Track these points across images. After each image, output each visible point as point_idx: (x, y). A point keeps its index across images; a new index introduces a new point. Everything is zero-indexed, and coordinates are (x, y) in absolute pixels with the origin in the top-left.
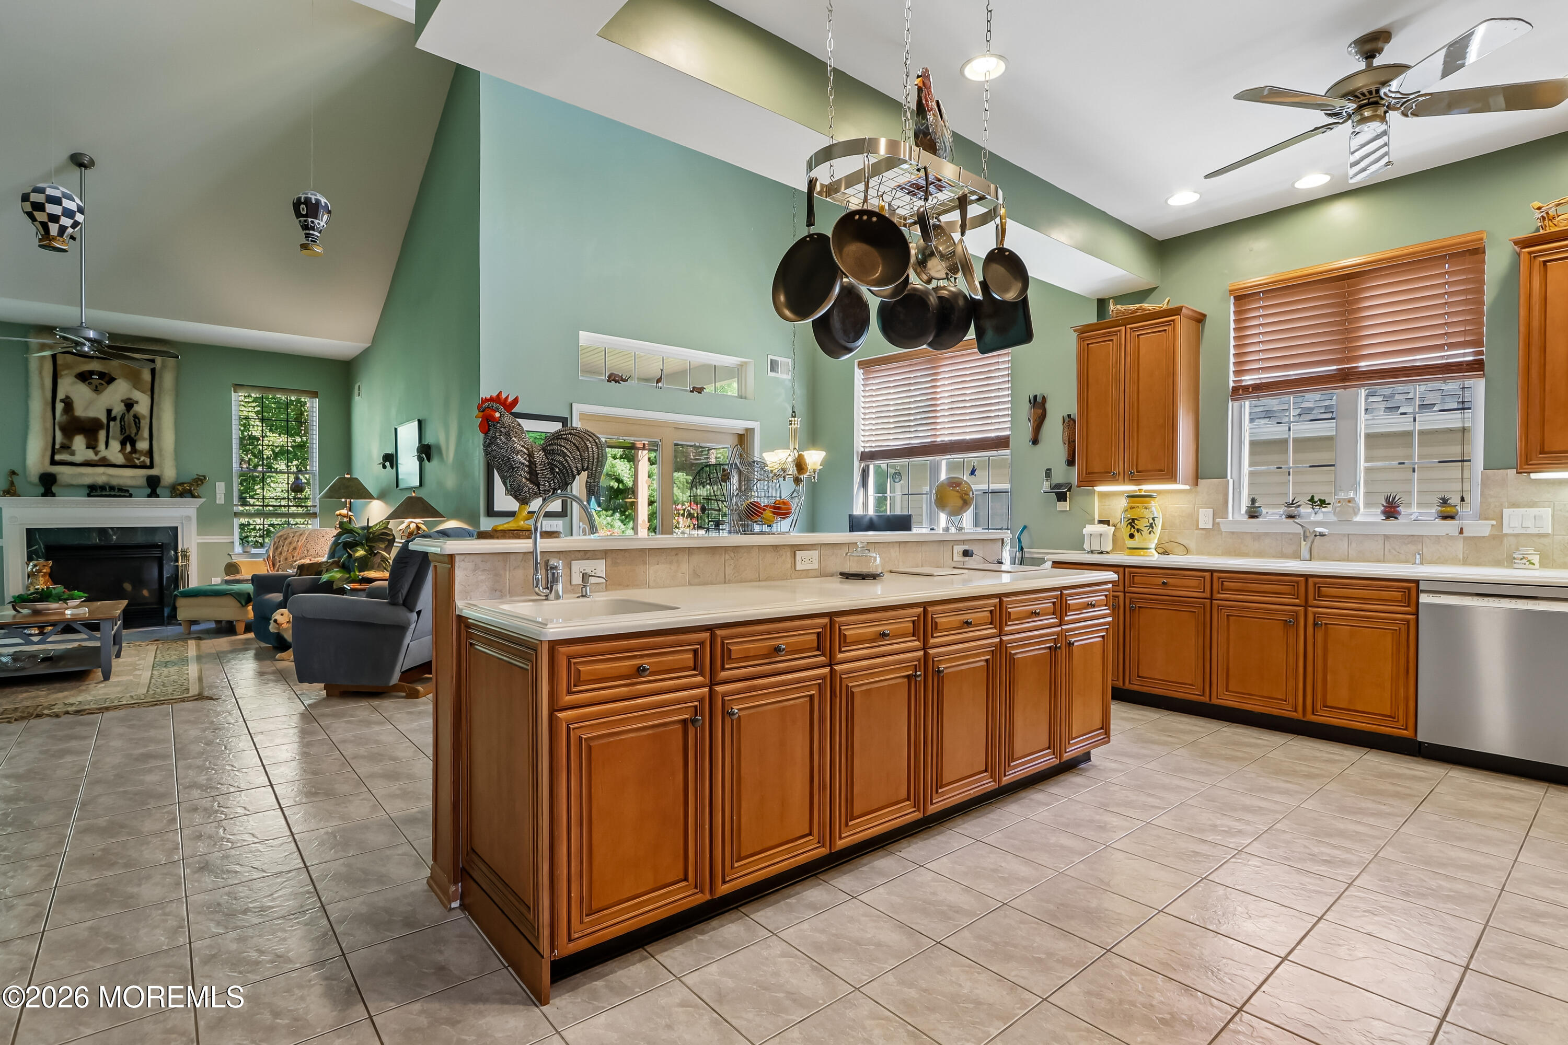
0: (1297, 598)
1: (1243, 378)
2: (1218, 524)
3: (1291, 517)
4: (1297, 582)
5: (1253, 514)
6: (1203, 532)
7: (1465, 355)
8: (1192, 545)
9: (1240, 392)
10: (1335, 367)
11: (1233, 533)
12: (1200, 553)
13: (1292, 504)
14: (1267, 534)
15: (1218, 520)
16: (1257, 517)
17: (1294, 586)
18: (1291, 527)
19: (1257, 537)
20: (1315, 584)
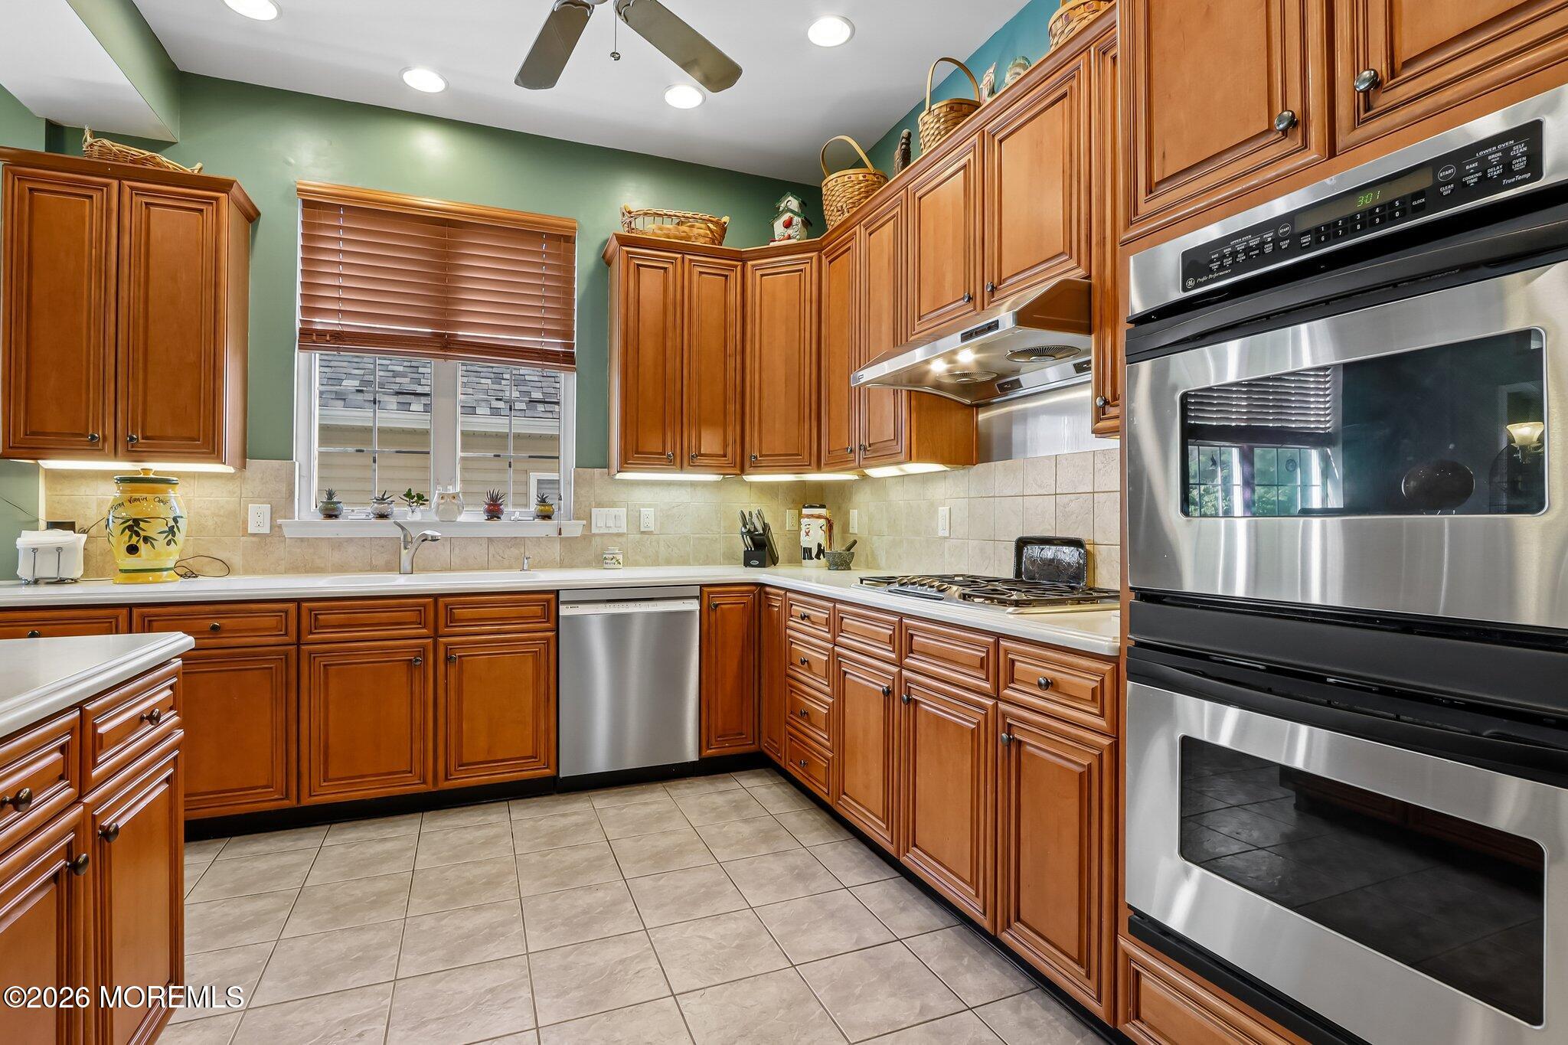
0: (424, 628)
1: (314, 320)
2: (280, 526)
3: (382, 516)
4: (424, 606)
5: (331, 512)
6: (254, 539)
7: (554, 344)
8: (236, 560)
9: (310, 338)
10: (430, 331)
11: (302, 540)
12: (249, 570)
13: (383, 499)
14: (350, 540)
15: (279, 521)
16: (336, 517)
17: (420, 611)
18: (386, 530)
19: (337, 544)
20: (446, 606)
